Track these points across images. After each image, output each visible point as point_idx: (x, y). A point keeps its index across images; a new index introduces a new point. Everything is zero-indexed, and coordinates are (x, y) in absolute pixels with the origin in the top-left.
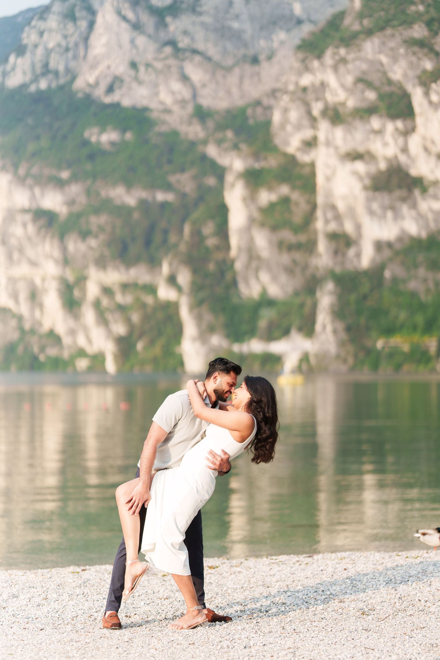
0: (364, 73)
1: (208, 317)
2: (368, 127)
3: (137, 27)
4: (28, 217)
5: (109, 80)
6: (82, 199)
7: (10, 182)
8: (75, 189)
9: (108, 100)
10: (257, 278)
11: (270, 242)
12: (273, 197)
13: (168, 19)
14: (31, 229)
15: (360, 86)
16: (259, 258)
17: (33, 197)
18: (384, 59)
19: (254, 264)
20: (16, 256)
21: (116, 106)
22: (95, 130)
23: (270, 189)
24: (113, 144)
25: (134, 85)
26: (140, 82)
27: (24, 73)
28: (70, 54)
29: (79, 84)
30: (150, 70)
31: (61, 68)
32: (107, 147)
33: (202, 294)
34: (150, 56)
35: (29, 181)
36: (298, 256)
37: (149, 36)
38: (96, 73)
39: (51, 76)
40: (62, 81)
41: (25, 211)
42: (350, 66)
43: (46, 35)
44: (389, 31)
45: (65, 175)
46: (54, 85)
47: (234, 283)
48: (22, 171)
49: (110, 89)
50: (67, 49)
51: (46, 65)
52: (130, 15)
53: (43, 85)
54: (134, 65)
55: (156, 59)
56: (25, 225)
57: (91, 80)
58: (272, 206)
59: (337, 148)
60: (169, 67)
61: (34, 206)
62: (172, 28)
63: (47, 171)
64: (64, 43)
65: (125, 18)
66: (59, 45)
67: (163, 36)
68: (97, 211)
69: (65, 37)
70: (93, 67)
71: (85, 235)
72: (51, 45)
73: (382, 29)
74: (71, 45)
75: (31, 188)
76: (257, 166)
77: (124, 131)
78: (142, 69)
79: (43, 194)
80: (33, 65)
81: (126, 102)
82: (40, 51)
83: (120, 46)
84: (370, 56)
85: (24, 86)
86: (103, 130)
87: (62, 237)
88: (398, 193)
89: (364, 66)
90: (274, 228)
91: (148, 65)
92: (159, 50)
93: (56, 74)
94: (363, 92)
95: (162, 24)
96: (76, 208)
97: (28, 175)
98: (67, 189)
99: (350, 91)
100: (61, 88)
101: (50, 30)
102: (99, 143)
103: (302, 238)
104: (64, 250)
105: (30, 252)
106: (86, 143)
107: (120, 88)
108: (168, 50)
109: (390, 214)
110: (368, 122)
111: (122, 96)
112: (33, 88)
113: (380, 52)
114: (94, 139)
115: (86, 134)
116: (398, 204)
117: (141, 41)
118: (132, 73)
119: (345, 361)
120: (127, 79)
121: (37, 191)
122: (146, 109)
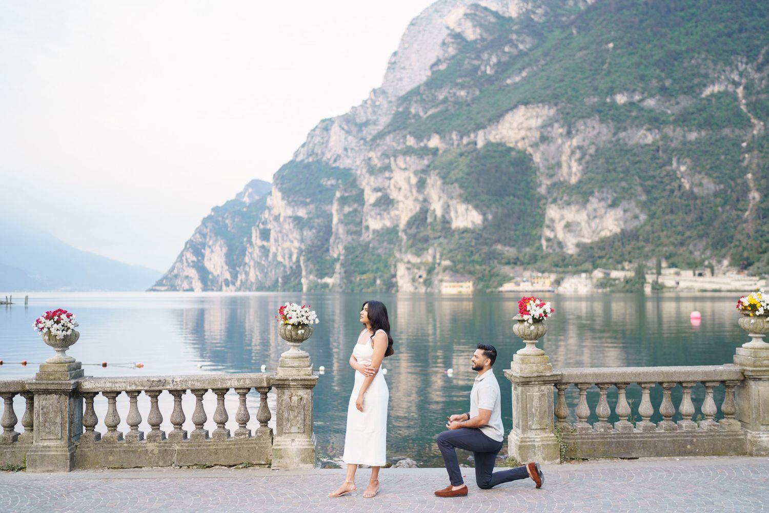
0: (385, 151)
1: (311, 266)
2: (384, 176)
3: (348, 132)
4: (291, 220)
5: (335, 156)
6: (314, 211)
7: (286, 204)
8: (312, 207)
9: (334, 165)
10: (338, 248)
11: (344, 230)
12: (351, 209)
13: (363, 128)
14: (291, 225)
15: (383, 157)
16: (339, 238)
17: (294, 211)
18: (395, 144)
19: (337, 241)
20: (285, 238)
21: (338, 168)
22: (326, 179)
23: (349, 206)
24: (332, 185)
25: (345, 158)
26: (348, 157)
27: (304, 155)
28: (324, 145)
29: (325, 159)
30: (353, 151)
31: (319, 152)
32: (330, 187)
33: (310, 255)
34: (353, 145)
35: (293, 203)
36: (355, 237)
37: (354, 136)
38: (331, 153)
39: (314, 156)
40: (319, 158)
41: (290, 217)
42: (380, 148)
43: (314, 138)
44: (397, 132)
45: (308, 200)
46: (315, 160)
47: (328, 250)
48: (290, 199)
49: (335, 161)
50: (323, 143)
51: (313, 151)
52: (346, 127)
53: (310, 160)
54: (346, 149)
55: (356, 146)
56: (289, 224)
57: (329, 157)
58: (350, 213)
59: (371, 186)
60: (361, 150)
61: (294, 215)
62: (364, 132)
63: (302, 199)
64: (321, 141)
65: (343, 129)
66: (319, 142)
67: (360, 135)
68: (318, 217)
69: (322, 138)
70: (330, 151)
71: (311, 228)
72: (316, 142)
73: (395, 131)
74: (325, 141)
75: (293, 207)
76: (346, 195)
77: (338, 180)
78: (349, 151)
79: (298, 209)
80: (308, 151)
81: (342, 166)
82: (311, 145)
83: (340, 141)
84: (389, 143)
85: (303, 160)
86: (329, 180)
87: (301, 229)
88: (383, 207)
89: (386, 148)
90: (346, 224)
91: (352, 149)
92: (358, 142)
93: (317, 154)
94: (383, 160)
95: (360, 131)
96: (311, 216)
97: (293, 201)
98: (308, 207)
99: (379, 160)
100: (317, 161)
101: (316, 135)
102: (326, 185)
103: (358, 229)
104: (302, 235)
105: (291, 237)
106: (320, 185)
107: (339, 160)
108: (362, 142)
109: (379, 217)
110: (384, 173)
111: (340, 163)
112: (306, 161)
113: (393, 141)
114: (324, 183)
115: (321, 181)
116: (382, 212)
117: (350, 138)
118: (345, 153)
119: (341, 287)
120: (342, 156)
121: (296, 208)
122: (350, 169)
